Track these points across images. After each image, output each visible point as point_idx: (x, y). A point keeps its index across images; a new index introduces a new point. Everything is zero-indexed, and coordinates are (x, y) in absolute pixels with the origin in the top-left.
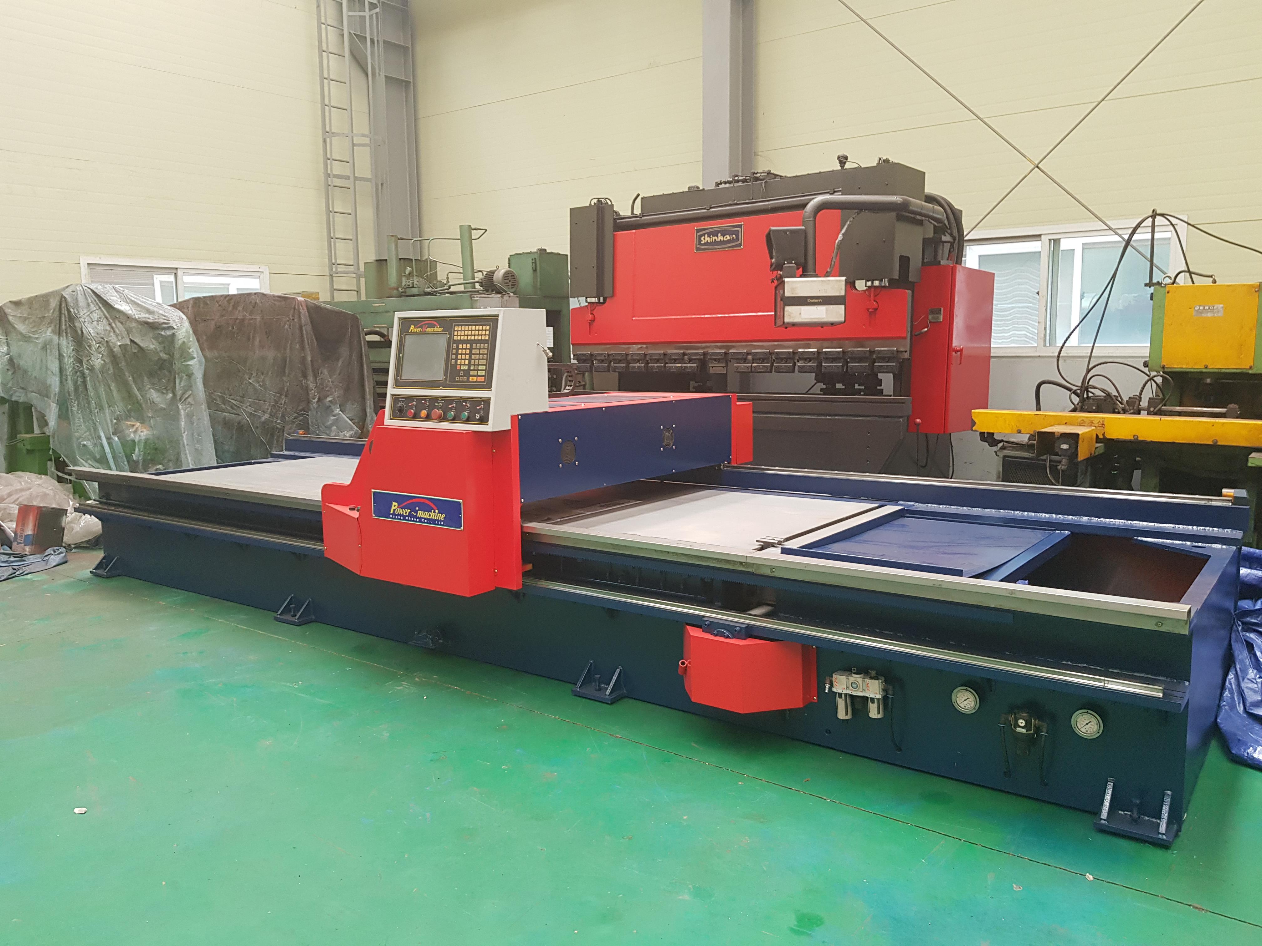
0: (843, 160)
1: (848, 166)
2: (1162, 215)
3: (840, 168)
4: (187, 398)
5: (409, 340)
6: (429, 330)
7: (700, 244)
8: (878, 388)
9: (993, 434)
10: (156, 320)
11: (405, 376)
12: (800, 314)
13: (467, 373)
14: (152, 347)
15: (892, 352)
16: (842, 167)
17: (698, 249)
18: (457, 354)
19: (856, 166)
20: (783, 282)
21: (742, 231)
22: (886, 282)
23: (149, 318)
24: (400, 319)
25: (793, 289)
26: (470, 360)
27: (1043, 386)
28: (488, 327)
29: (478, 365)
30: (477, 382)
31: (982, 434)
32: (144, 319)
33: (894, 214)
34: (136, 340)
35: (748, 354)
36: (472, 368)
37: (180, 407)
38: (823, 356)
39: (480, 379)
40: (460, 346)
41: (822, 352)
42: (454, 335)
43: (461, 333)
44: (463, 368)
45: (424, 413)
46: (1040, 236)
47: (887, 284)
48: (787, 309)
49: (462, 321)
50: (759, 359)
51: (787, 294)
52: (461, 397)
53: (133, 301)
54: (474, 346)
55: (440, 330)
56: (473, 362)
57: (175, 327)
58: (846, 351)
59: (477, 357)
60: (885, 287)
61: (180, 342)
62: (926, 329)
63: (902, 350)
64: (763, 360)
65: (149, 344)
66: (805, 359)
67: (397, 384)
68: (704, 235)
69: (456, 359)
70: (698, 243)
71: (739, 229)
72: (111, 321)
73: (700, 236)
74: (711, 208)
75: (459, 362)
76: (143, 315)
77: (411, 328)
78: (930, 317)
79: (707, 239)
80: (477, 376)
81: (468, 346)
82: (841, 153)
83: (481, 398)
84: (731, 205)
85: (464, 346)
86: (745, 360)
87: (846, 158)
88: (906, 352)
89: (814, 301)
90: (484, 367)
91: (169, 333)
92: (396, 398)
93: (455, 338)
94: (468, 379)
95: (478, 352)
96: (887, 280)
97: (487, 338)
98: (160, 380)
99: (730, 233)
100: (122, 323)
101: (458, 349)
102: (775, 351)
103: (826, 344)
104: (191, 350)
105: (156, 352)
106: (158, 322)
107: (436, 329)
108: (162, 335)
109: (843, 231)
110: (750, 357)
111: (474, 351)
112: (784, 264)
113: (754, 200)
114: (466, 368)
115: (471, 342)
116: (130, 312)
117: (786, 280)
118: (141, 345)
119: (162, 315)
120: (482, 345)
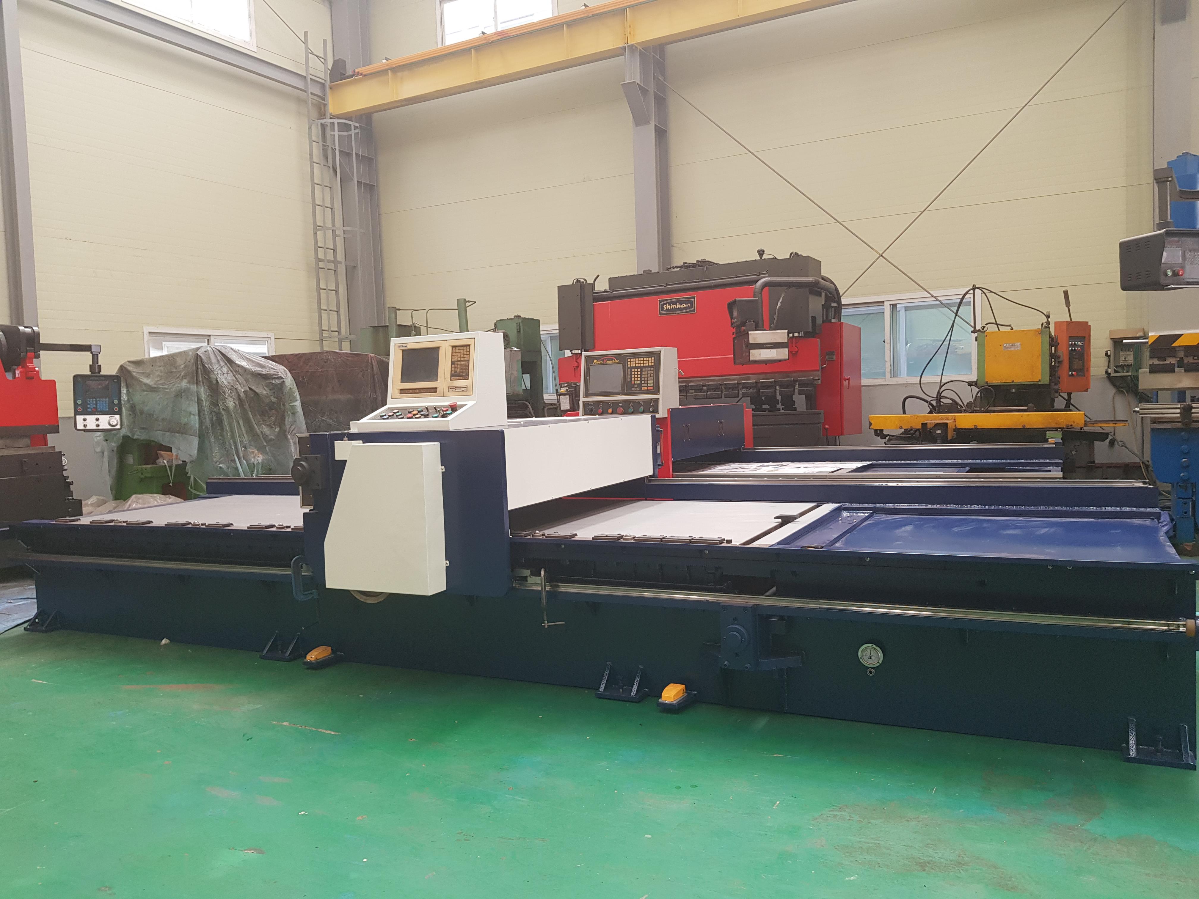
0: (761, 253)
1: (764, 257)
2: (978, 288)
3: (759, 258)
4: (293, 431)
5: (592, 368)
6: (608, 362)
7: (663, 310)
8: (794, 406)
9: (883, 430)
10: (268, 373)
11: (591, 390)
12: (760, 354)
13: (640, 385)
14: (265, 392)
15: (810, 380)
16: (761, 258)
17: (661, 314)
18: (631, 375)
19: (773, 257)
20: (748, 334)
21: (695, 302)
22: (802, 334)
23: (262, 371)
24: (585, 356)
25: (755, 339)
26: (641, 377)
27: (907, 400)
28: (653, 358)
29: (648, 380)
30: (647, 390)
31: (876, 431)
32: (259, 372)
33: (807, 289)
34: (253, 388)
35: (703, 386)
36: (643, 382)
37: (289, 437)
38: (759, 385)
39: (649, 388)
40: (633, 370)
41: (759, 382)
42: (628, 364)
43: (631, 363)
44: (636, 382)
45: (610, 411)
46: (883, 302)
47: (803, 336)
48: (752, 351)
49: (634, 356)
50: (712, 389)
51: (751, 342)
52: (636, 400)
53: (247, 358)
54: (644, 369)
55: (617, 361)
56: (643, 379)
57: (284, 377)
58: (777, 380)
59: (646, 376)
60: (801, 337)
61: (288, 388)
62: (825, 365)
63: (817, 378)
64: (715, 390)
65: (262, 390)
66: (747, 388)
67: (586, 395)
68: (666, 304)
69: (631, 378)
70: (661, 310)
71: (693, 300)
72: (235, 373)
73: (663, 305)
74: (667, 285)
75: (633, 379)
76: (258, 369)
77: (595, 362)
78: (827, 357)
79: (668, 307)
80: (647, 386)
81: (639, 370)
82: (759, 248)
83: (651, 399)
84: (683, 283)
85: (636, 370)
86: (701, 390)
87: (763, 251)
88: (819, 380)
89: (768, 346)
90: (652, 381)
91: (278, 381)
92: (586, 404)
93: (629, 366)
94: (641, 389)
95: (646, 373)
96: (802, 332)
97: (653, 364)
98: (269, 417)
99: (686, 302)
100: (241, 375)
101: (631, 372)
102: (724, 383)
103: (763, 376)
104: (295, 394)
105: (267, 397)
106: (270, 374)
107: (613, 361)
108: (273, 383)
109: (781, 300)
110: (705, 388)
111: (643, 373)
112: (746, 322)
113: (699, 280)
114: (639, 382)
115: (641, 367)
116: (248, 366)
117: (750, 332)
118: (257, 391)
119: (272, 368)
120: (649, 369)
